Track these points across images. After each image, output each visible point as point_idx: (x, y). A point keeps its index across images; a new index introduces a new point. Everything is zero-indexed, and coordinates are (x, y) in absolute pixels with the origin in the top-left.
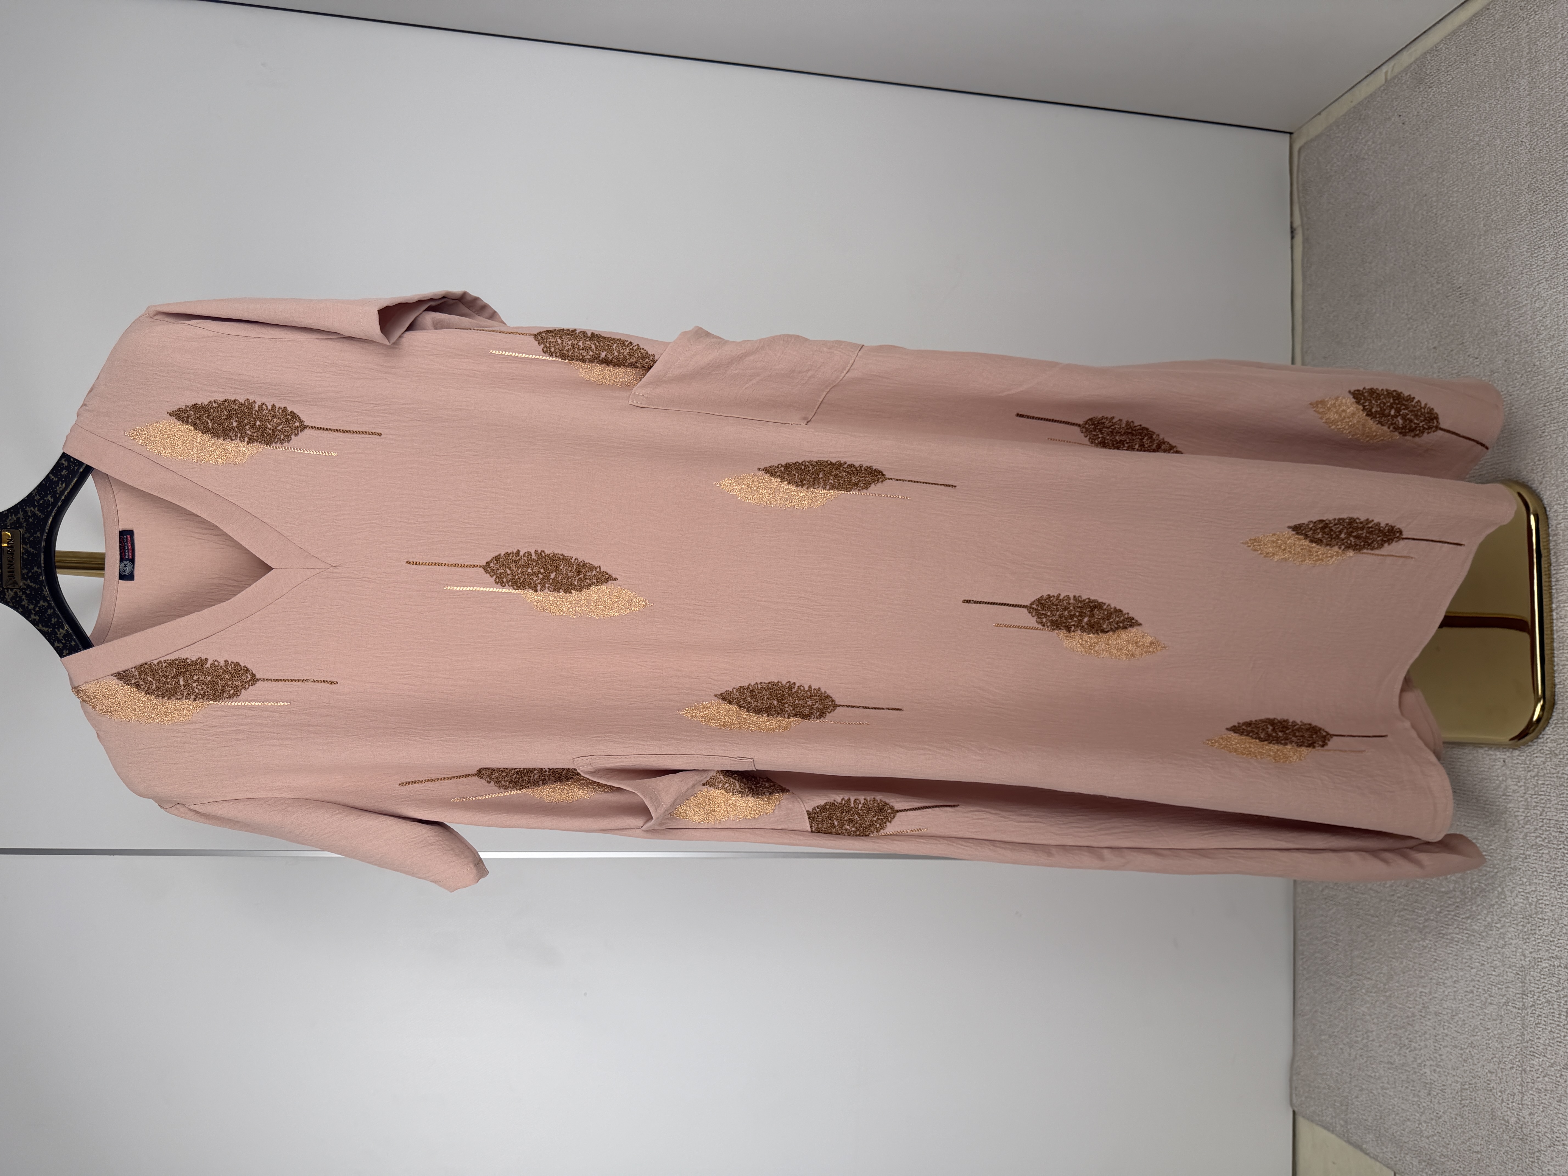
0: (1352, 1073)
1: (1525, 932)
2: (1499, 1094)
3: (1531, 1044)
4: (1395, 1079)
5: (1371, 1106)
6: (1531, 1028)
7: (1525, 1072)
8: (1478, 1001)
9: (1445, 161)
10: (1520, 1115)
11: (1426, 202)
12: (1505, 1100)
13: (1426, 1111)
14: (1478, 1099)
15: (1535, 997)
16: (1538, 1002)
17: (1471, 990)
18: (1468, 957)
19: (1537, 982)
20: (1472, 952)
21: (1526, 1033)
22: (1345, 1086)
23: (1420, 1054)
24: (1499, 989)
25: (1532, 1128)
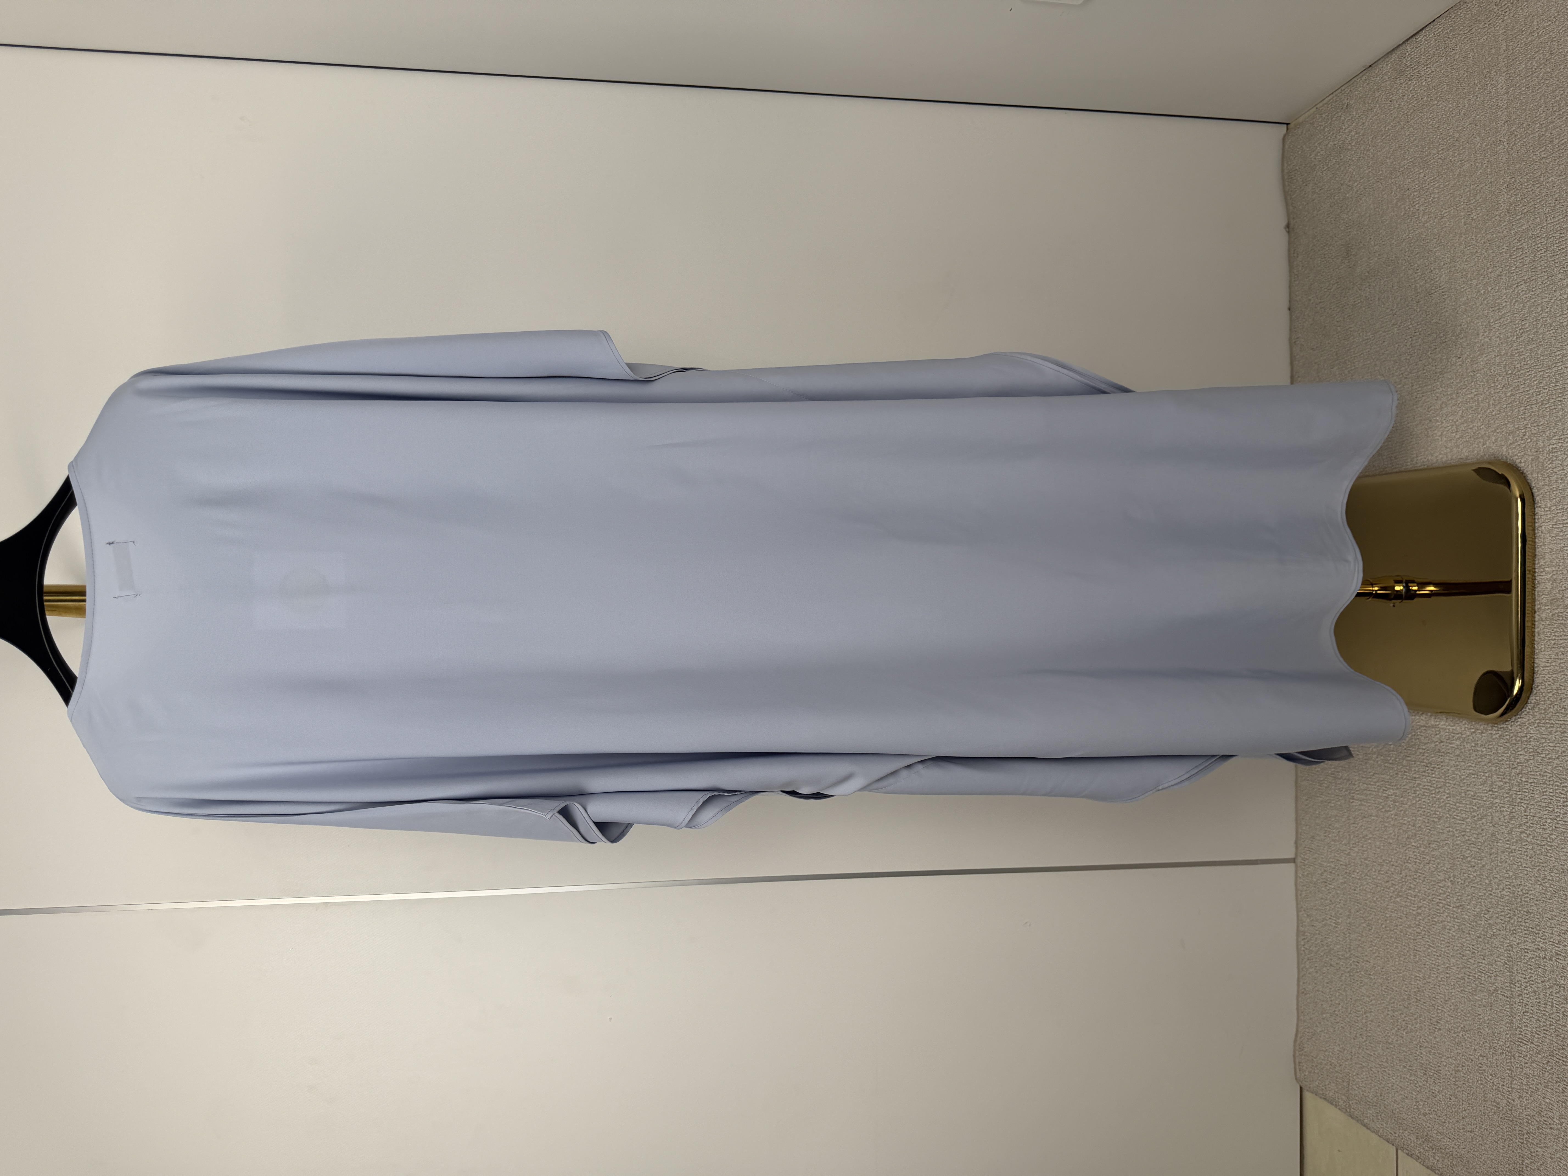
0: (1353, 1050)
1: (1512, 924)
2: (1490, 1077)
3: (1520, 1031)
4: (1393, 1058)
5: (1371, 1083)
6: (1519, 1016)
7: (1515, 1058)
8: (1470, 988)
9: (1427, 156)
10: (1509, 1098)
11: (1409, 196)
12: (1495, 1083)
13: (1422, 1090)
14: (1471, 1081)
15: (1523, 987)
16: (1525, 992)
17: (1462, 977)
18: (1458, 945)
19: (1523, 972)
20: (1464, 940)
21: (1514, 1020)
22: (1347, 1063)
23: (1416, 1036)
24: (1489, 976)
25: (1521, 1111)
